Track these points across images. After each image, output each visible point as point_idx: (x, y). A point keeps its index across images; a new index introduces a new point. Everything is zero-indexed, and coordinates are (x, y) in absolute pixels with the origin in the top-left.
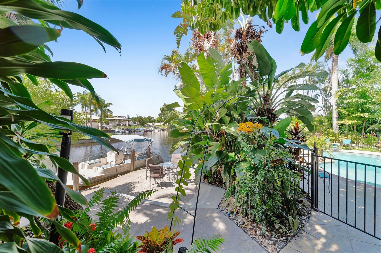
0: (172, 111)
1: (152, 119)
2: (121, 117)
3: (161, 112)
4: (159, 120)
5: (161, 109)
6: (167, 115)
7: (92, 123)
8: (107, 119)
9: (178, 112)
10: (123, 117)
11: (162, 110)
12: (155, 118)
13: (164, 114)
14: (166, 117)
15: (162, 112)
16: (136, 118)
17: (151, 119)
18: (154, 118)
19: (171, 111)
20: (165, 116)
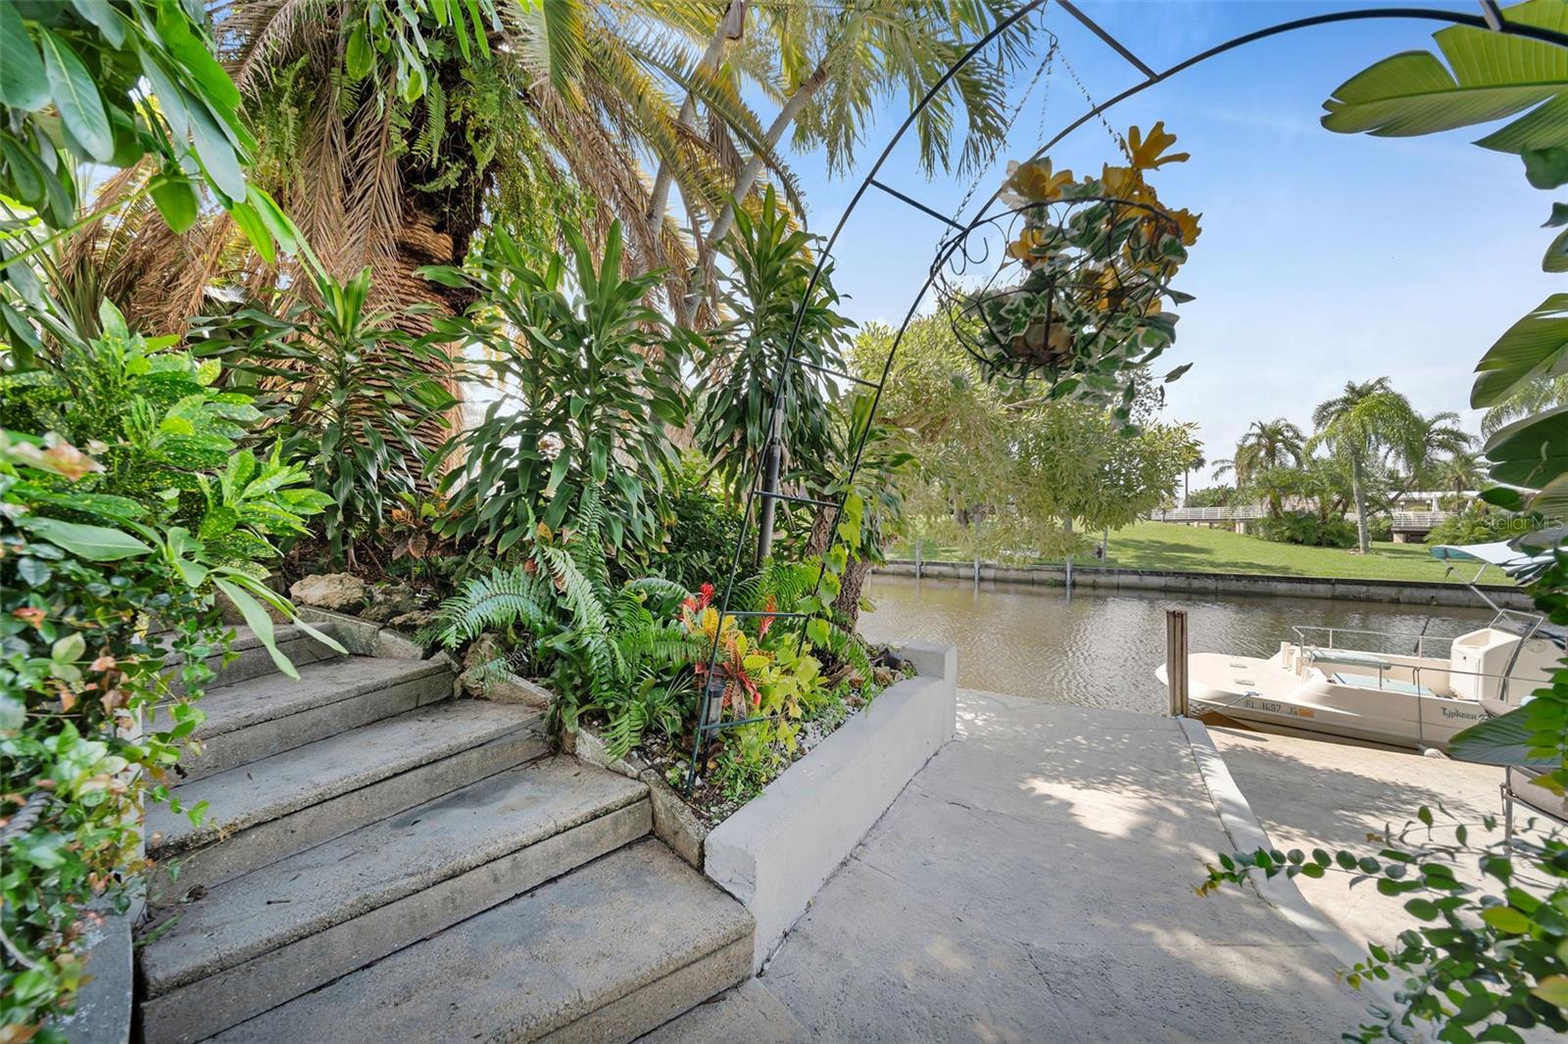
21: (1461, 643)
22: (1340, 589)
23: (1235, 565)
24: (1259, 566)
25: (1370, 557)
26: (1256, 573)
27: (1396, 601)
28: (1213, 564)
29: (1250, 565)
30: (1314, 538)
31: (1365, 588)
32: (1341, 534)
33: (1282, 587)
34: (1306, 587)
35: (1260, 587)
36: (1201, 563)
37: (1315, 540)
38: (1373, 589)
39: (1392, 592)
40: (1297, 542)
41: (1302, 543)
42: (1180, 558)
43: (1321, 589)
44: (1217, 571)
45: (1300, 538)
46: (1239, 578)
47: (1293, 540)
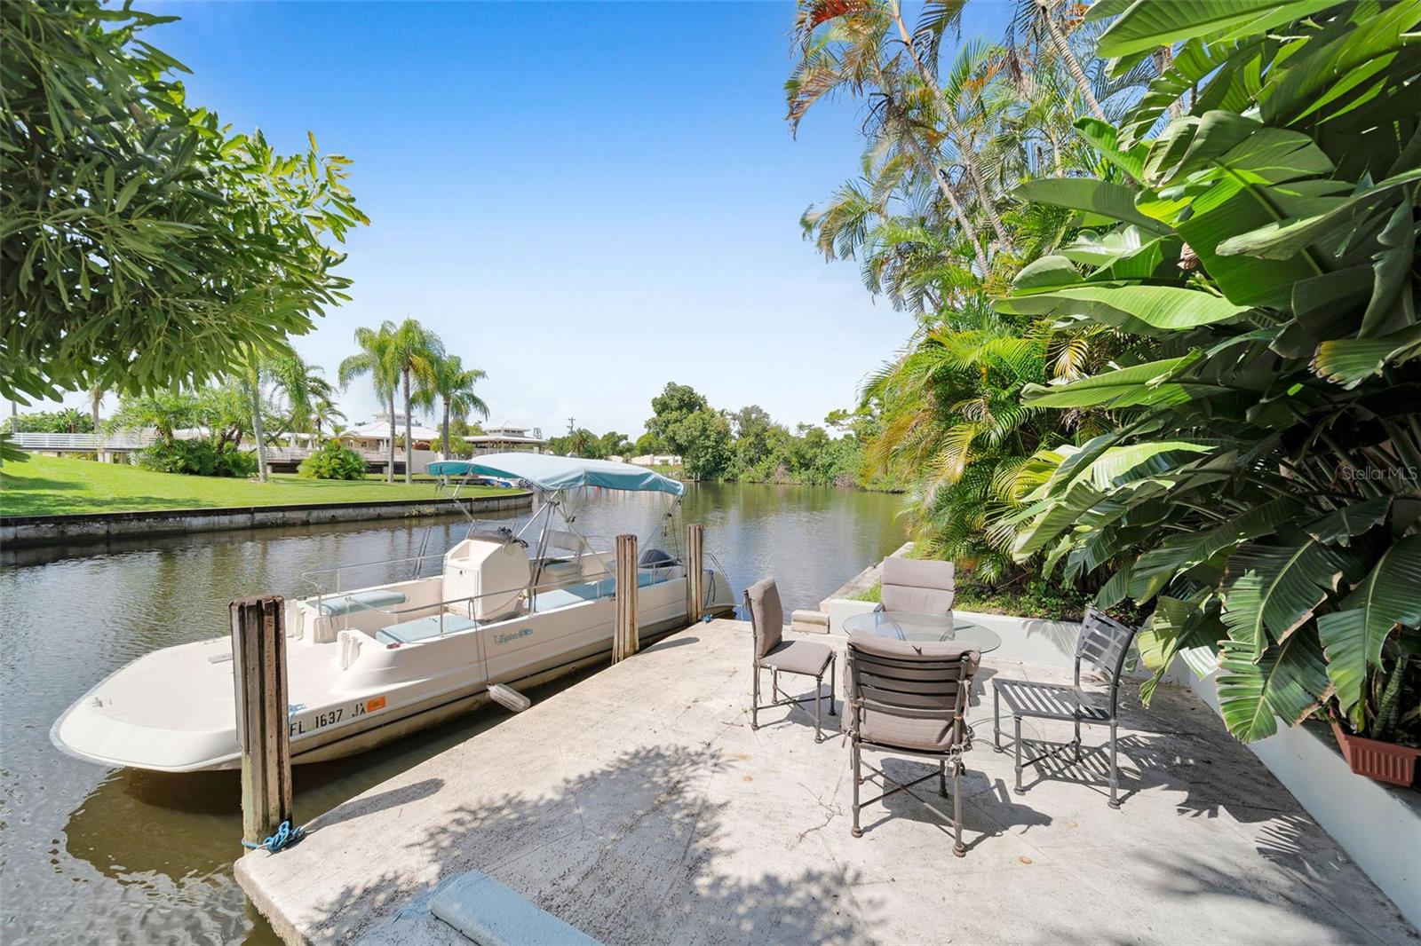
0: (697, 412)
1: (623, 443)
2: (514, 432)
3: (655, 415)
4: (646, 444)
5: (655, 402)
6: (678, 424)
7: (414, 451)
8: (466, 438)
9: (718, 415)
10: (520, 432)
11: (662, 406)
12: (633, 440)
13: (667, 423)
14: (675, 434)
15: (659, 414)
16: (564, 440)
17: (615, 444)
18: (630, 440)
19: (692, 413)
20: (671, 427)
21: (453, 557)
22: (259, 517)
23: (126, 501)
24: (162, 501)
25: (269, 485)
26: (161, 508)
27: (306, 524)
28: (93, 503)
29: (147, 500)
30: (210, 467)
31: (281, 514)
32: (237, 464)
33: (198, 522)
34: (225, 520)
35: (171, 524)
36: (74, 502)
37: (213, 470)
38: (288, 514)
39: (302, 515)
40: (192, 472)
41: (198, 473)
42: (35, 497)
43: (241, 519)
44: (106, 510)
45: (196, 468)
46: (140, 516)
47: (187, 470)
